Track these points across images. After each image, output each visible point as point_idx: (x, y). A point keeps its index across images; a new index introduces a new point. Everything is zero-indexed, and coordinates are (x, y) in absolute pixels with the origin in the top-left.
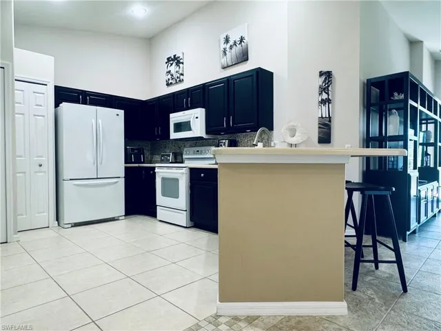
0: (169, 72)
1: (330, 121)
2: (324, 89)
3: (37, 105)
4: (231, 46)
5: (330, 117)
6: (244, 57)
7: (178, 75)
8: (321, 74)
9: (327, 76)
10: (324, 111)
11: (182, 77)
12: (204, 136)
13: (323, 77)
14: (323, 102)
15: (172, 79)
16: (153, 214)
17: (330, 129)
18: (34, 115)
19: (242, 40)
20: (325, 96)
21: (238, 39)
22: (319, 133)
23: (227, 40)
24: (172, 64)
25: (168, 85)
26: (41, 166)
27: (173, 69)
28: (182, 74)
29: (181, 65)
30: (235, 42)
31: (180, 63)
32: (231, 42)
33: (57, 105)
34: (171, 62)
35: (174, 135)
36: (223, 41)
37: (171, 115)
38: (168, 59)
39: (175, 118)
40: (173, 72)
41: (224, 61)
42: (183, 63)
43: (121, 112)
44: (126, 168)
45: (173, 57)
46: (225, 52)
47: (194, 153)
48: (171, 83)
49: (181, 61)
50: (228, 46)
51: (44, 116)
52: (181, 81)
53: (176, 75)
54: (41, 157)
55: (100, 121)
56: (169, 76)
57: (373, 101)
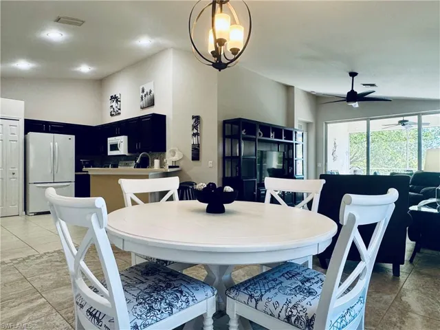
0: (112, 106)
1: (199, 147)
2: (195, 127)
3: (12, 134)
4: (145, 95)
5: (198, 144)
6: (151, 103)
8: (193, 117)
9: (197, 119)
10: (195, 140)
11: (119, 111)
12: (127, 154)
13: (194, 120)
14: (194, 135)
15: (114, 112)
17: (199, 151)
18: (10, 141)
19: (151, 92)
20: (195, 131)
21: (149, 91)
22: (192, 154)
23: (143, 91)
25: (111, 115)
26: (14, 174)
27: (114, 104)
28: (120, 109)
29: (119, 103)
30: (147, 93)
31: (118, 101)
32: (145, 93)
33: (26, 133)
34: (113, 100)
35: (110, 153)
36: (141, 90)
37: (109, 139)
38: (111, 97)
39: (111, 140)
40: (114, 107)
41: (142, 104)
42: (120, 101)
43: (73, 137)
44: (76, 175)
45: (114, 96)
46: (142, 98)
48: (113, 115)
51: (17, 141)
52: (119, 114)
53: (116, 109)
54: (14, 168)
55: (56, 143)
56: (112, 110)
57: (227, 134)
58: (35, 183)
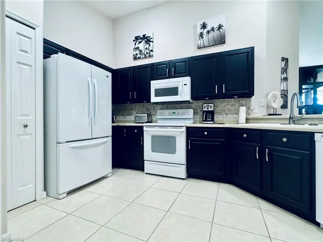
0: (137, 48)
1: (287, 93)
2: (285, 70)
3: (22, 51)
4: (208, 31)
5: (287, 91)
6: (222, 41)
7: (148, 51)
8: (283, 59)
10: (283, 86)
11: (151, 53)
12: (190, 100)
14: (284, 79)
15: (141, 54)
16: (141, 168)
18: (18, 63)
19: (220, 27)
20: (285, 75)
21: (216, 26)
23: (204, 26)
24: (140, 42)
25: (135, 58)
26: (26, 126)
27: (142, 46)
28: (152, 51)
29: (151, 43)
30: (213, 28)
31: (151, 42)
32: (209, 28)
34: (140, 40)
36: (199, 27)
37: (153, 82)
38: (136, 38)
40: (141, 48)
41: (200, 42)
42: (153, 42)
43: (110, 74)
44: (113, 127)
45: (142, 36)
46: (201, 35)
47: (170, 115)
48: (139, 58)
49: (151, 40)
50: (205, 31)
51: (30, 66)
52: (150, 56)
53: (145, 51)
54: (27, 115)
55: (95, 80)
56: (138, 52)
58: (67, 142)
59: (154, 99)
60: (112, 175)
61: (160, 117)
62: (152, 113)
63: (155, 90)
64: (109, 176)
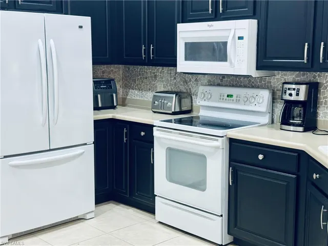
12: (254, 74)
43: (87, 21)
47: (221, 99)
55: (52, 41)
58: (5, 157)
59: (183, 65)
60: (96, 215)
61: (203, 103)
62: (193, 91)
63: (186, 44)
64: (88, 217)
